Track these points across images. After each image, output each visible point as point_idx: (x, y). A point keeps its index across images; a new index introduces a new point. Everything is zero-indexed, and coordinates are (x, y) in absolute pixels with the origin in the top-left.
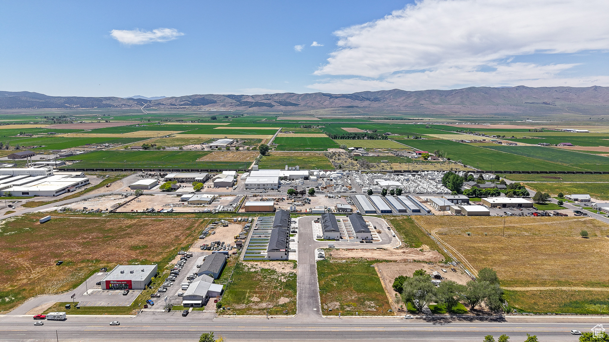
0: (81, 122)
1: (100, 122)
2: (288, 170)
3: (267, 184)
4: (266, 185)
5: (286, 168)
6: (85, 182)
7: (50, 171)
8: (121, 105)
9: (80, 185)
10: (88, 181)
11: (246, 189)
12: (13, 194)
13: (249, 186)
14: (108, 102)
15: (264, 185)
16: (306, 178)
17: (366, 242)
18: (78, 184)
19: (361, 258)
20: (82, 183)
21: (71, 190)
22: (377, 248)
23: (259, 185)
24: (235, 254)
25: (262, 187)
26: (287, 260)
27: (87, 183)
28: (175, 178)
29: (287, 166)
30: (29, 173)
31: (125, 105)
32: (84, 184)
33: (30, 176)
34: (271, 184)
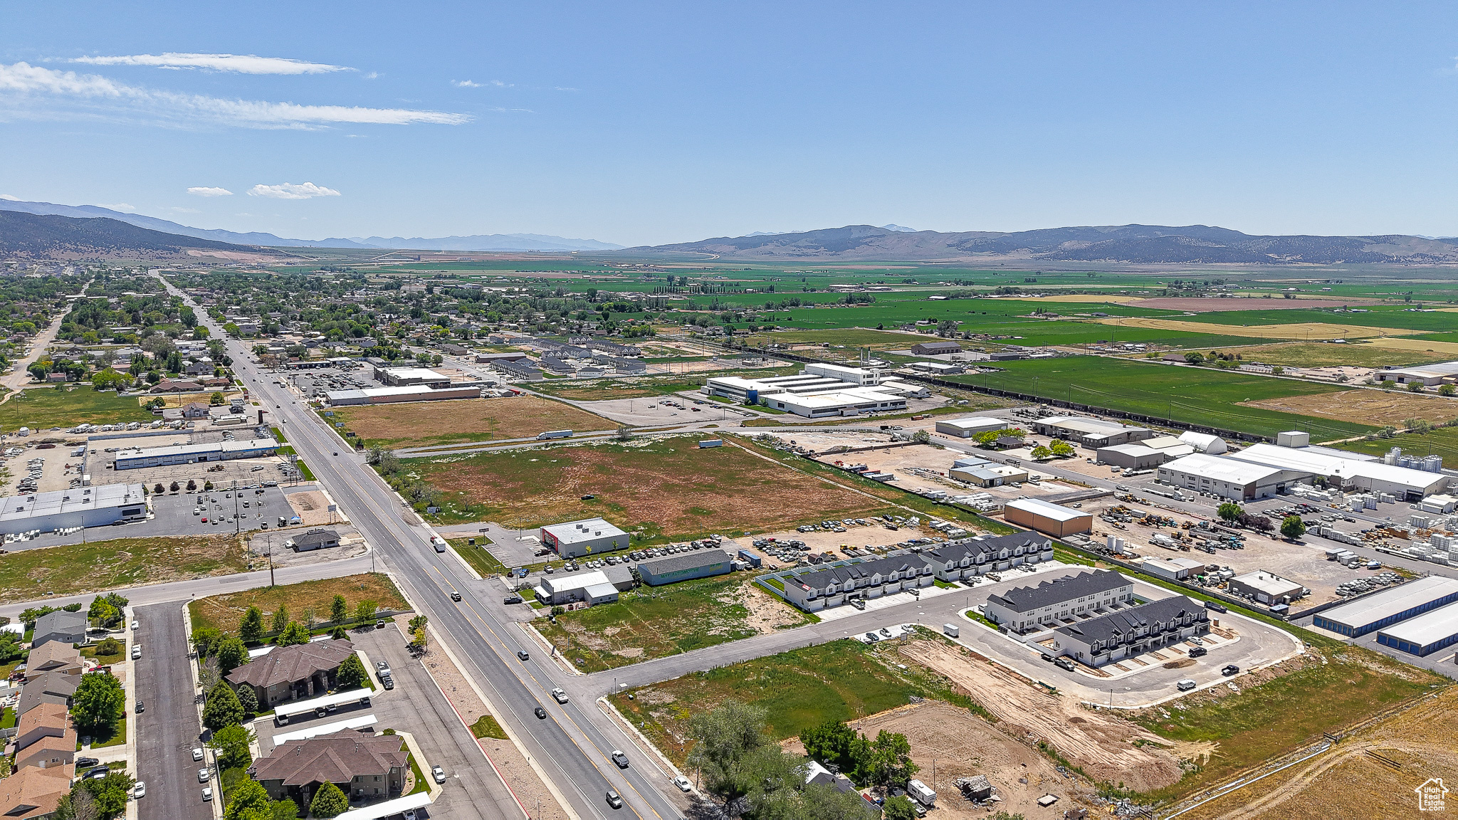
0: (1222, 296)
1: (1269, 297)
2: (1395, 463)
3: (1215, 482)
4: (1211, 483)
5: (1388, 457)
6: (894, 404)
7: (872, 376)
8: (1414, 256)
9: (879, 407)
10: (904, 403)
11: (1158, 482)
12: (771, 405)
13: (1168, 474)
14: (1377, 249)
15: (1206, 481)
16: (1413, 497)
17: (1056, 664)
18: (875, 405)
19: (946, 678)
20: (884, 405)
21: (845, 412)
22: (1040, 683)
23: (1192, 477)
24: (772, 569)
25: (1197, 484)
26: (807, 612)
27: (899, 406)
28: (1051, 426)
29: (1396, 450)
30: (840, 376)
31: (1423, 256)
32: (889, 406)
33: (841, 382)
34: (1227, 484)
